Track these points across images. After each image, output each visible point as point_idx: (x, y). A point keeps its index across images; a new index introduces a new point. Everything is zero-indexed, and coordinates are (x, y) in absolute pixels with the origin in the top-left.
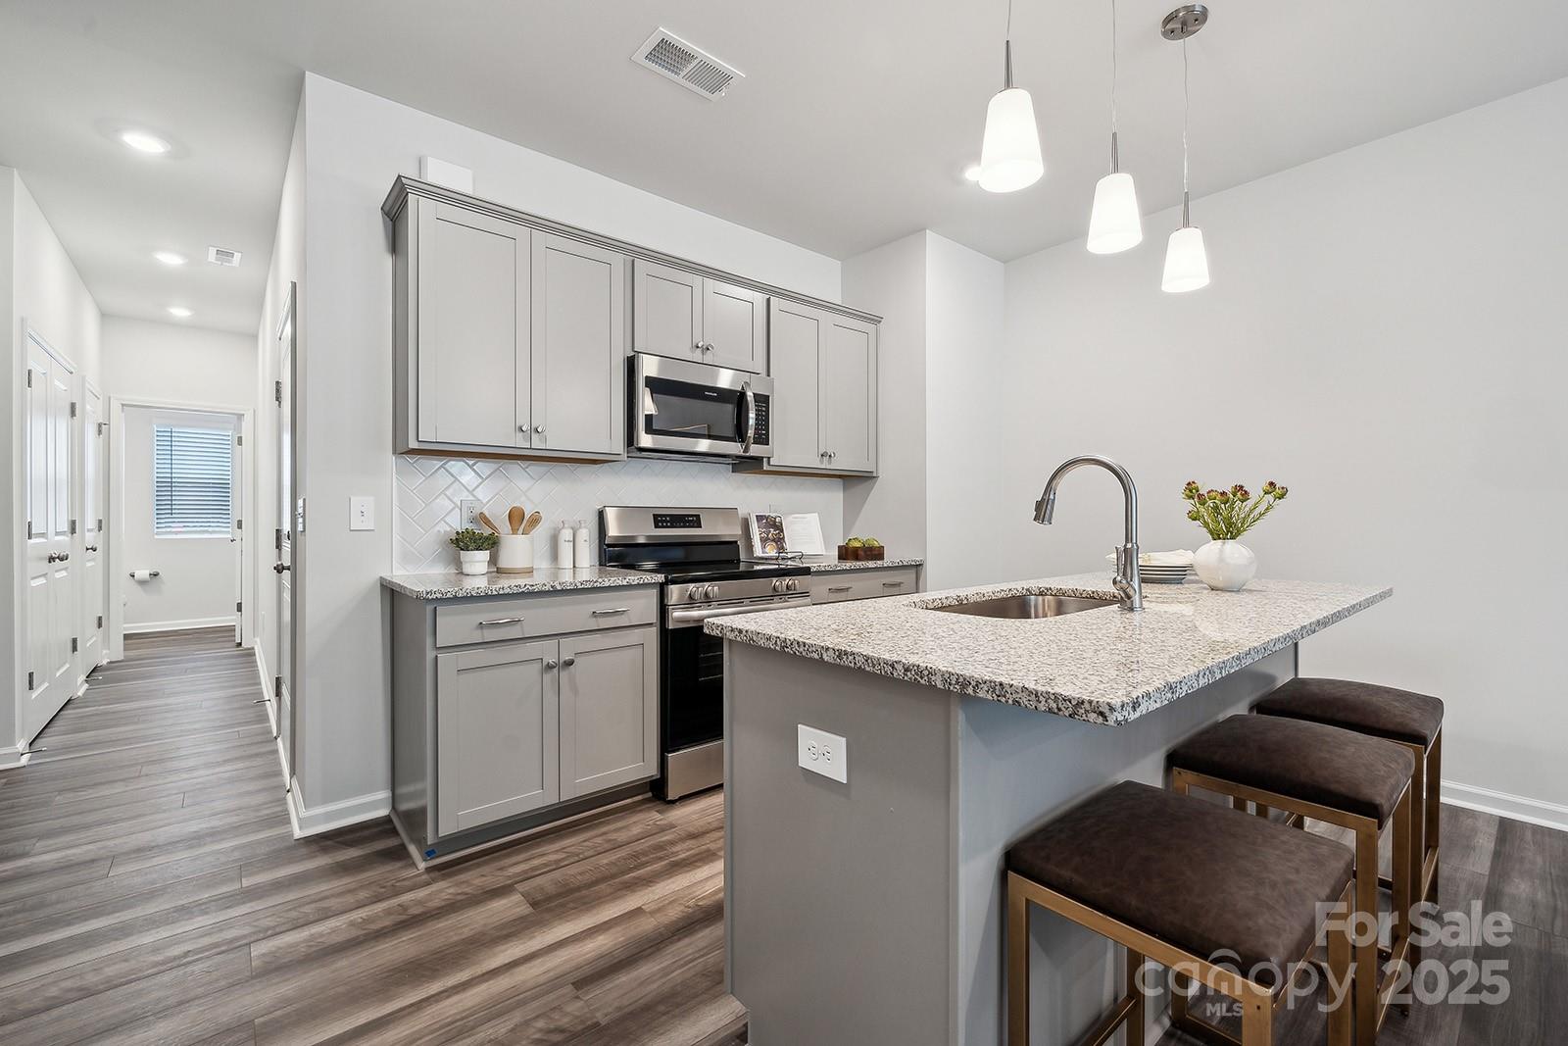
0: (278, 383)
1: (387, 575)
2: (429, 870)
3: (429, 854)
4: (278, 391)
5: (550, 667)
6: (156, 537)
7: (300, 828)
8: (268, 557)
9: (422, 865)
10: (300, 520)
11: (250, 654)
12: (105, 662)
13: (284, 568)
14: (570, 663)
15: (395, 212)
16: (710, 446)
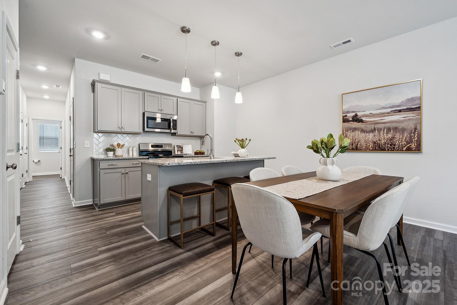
0: (70, 116)
1: (92, 156)
2: (98, 210)
3: (99, 208)
4: (70, 118)
5: (123, 174)
6: (39, 151)
7: (74, 205)
8: (68, 153)
9: (97, 210)
10: (75, 145)
11: (64, 179)
12: (28, 181)
13: (71, 156)
14: (128, 173)
15: (93, 85)
16: (161, 130)
